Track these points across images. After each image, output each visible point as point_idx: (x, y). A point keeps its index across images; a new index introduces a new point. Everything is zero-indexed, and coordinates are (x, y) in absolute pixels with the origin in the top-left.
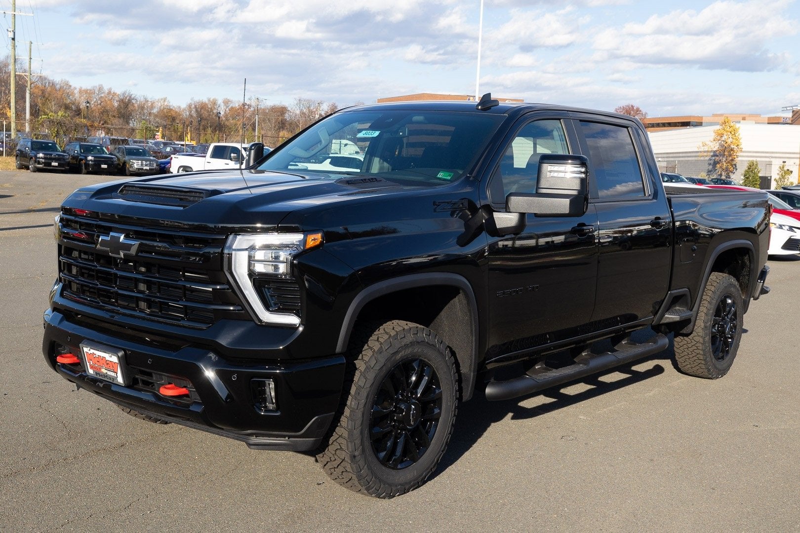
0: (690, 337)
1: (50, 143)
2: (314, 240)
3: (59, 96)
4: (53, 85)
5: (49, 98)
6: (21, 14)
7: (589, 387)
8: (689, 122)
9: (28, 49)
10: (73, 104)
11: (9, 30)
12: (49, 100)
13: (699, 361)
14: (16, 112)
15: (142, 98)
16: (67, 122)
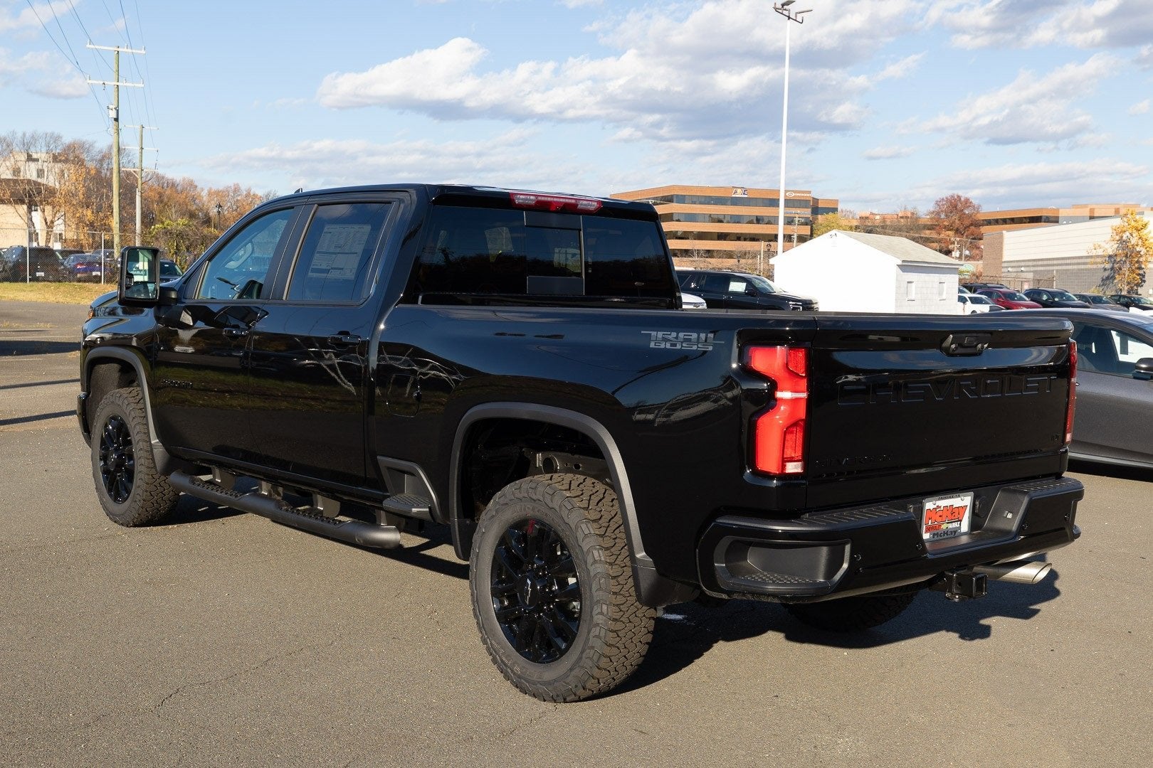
1: (167, 263)
3: (181, 201)
4: (173, 185)
5: (169, 204)
6: (127, 84)
8: (1041, 217)
9: (139, 138)
10: (201, 210)
11: (111, 107)
12: (168, 207)
14: (121, 221)
16: (190, 233)
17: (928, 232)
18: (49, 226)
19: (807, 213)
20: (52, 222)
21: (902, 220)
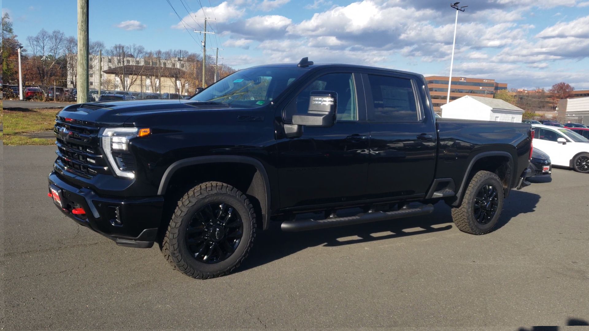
0: (460, 208)
2: (145, 132)
7: (392, 233)
9: (216, 52)
11: (203, 41)
13: (465, 223)
17: (549, 99)
18: (183, 86)
19: (492, 89)
20: (184, 85)
21: (537, 93)
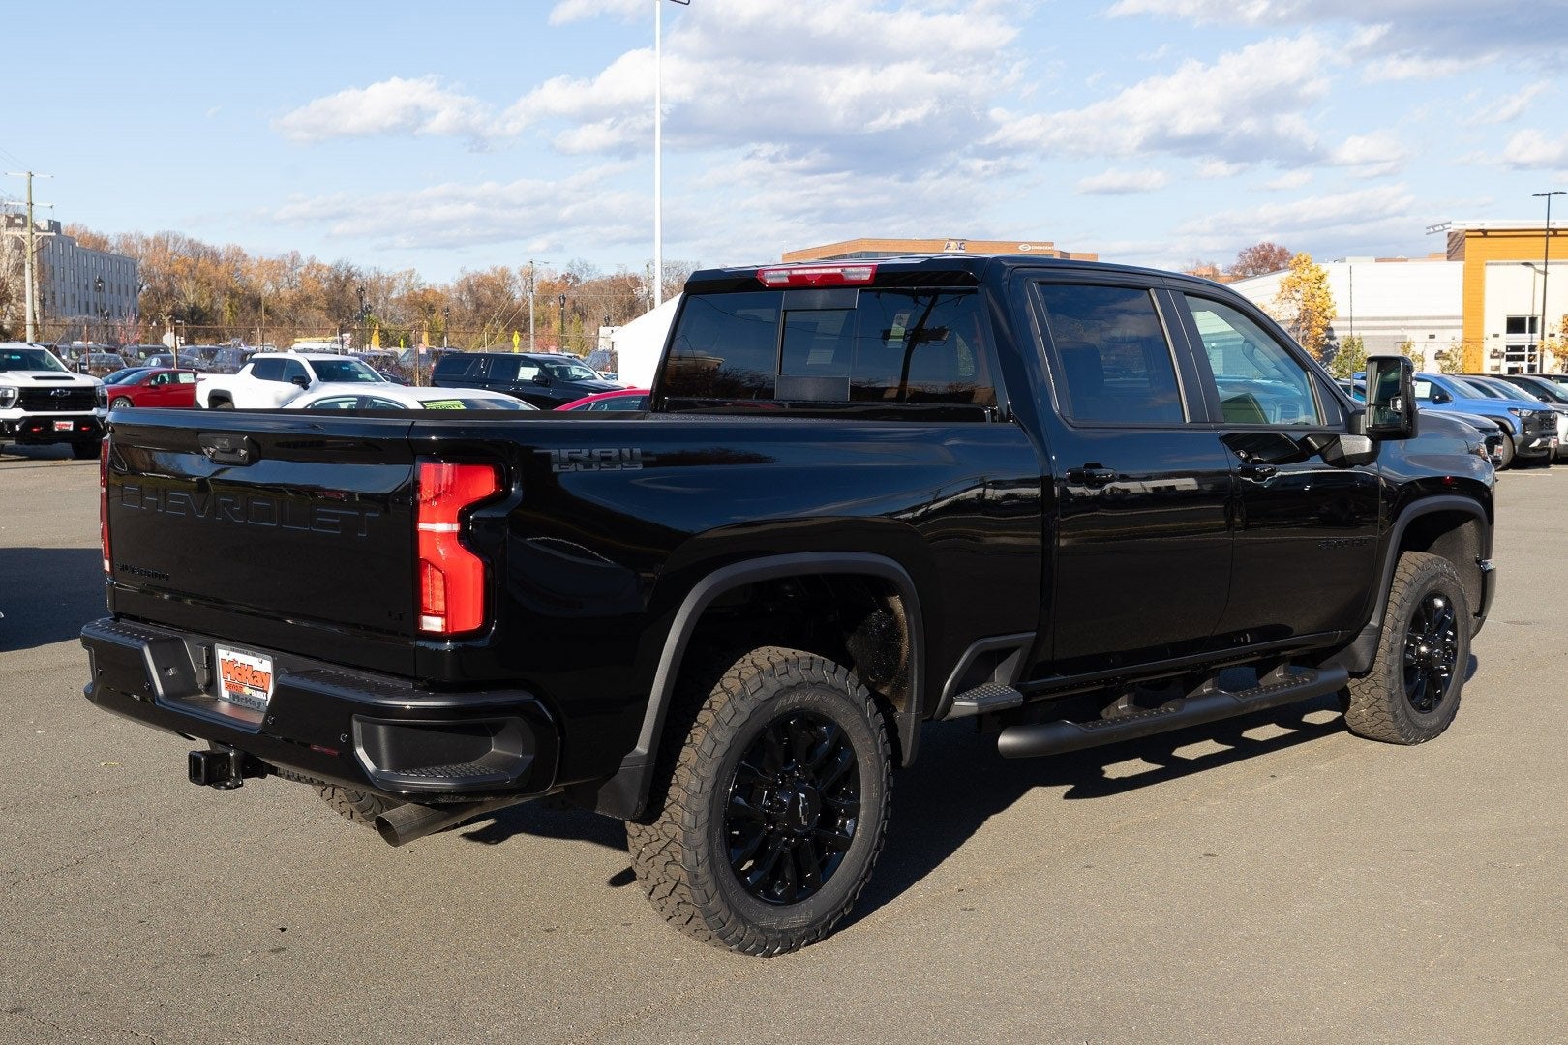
15: (372, 272)
